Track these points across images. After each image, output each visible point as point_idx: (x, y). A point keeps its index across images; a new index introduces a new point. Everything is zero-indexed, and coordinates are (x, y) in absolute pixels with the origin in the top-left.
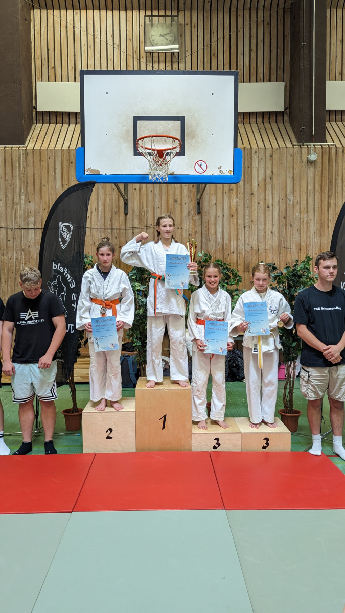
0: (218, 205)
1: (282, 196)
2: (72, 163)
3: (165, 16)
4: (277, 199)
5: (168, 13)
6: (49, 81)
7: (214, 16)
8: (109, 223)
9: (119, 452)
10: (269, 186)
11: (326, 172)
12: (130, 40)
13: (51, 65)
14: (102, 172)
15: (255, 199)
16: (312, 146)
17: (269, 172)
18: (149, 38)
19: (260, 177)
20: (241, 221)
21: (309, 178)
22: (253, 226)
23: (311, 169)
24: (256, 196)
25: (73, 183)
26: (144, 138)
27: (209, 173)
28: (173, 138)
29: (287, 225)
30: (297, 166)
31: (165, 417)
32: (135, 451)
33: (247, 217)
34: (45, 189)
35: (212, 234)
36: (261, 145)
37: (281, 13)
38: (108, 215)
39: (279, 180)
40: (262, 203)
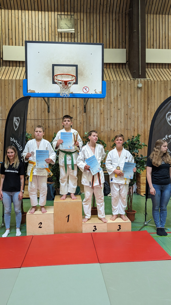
0: (95, 108)
1: (126, 104)
2: (21, 86)
3: (68, 15)
4: (123, 106)
5: (69, 13)
6: (9, 45)
7: (92, 16)
8: (40, 117)
9: (46, 234)
10: (119, 99)
11: (146, 93)
12: (50, 26)
13: (10, 37)
14: (37, 92)
15: (112, 106)
16: (140, 80)
17: (119, 92)
18: (60, 25)
19: (115, 95)
20: (105, 116)
21: (138, 95)
22: (111, 119)
23: (139, 91)
24: (113, 104)
25: (22, 96)
26: (57, 75)
27: (90, 93)
28: (72, 75)
29: (128, 118)
30: (132, 90)
31: (69, 216)
32: (53, 234)
33: (109, 114)
34: (7, 99)
35: (92, 122)
36: (115, 79)
37: (124, 15)
38: (40, 113)
39: (124, 96)
40: (116, 107)
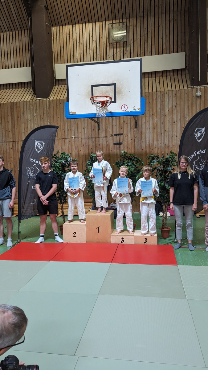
0: (147, 123)
1: (182, 116)
3: (119, 23)
4: (179, 118)
5: (121, 21)
6: (61, 63)
7: (146, 19)
8: (90, 135)
10: (174, 111)
12: (101, 38)
14: (77, 113)
15: (167, 119)
16: (199, 88)
17: (174, 103)
18: (111, 35)
19: (169, 106)
20: (159, 131)
21: (197, 105)
22: (166, 133)
23: (198, 100)
27: (129, 110)
28: (106, 96)
30: (190, 99)
31: (99, 227)
32: (86, 242)
33: (163, 128)
34: (59, 119)
35: (144, 138)
36: (170, 88)
37: (183, 13)
38: (90, 131)
39: (180, 107)
40: (170, 120)
